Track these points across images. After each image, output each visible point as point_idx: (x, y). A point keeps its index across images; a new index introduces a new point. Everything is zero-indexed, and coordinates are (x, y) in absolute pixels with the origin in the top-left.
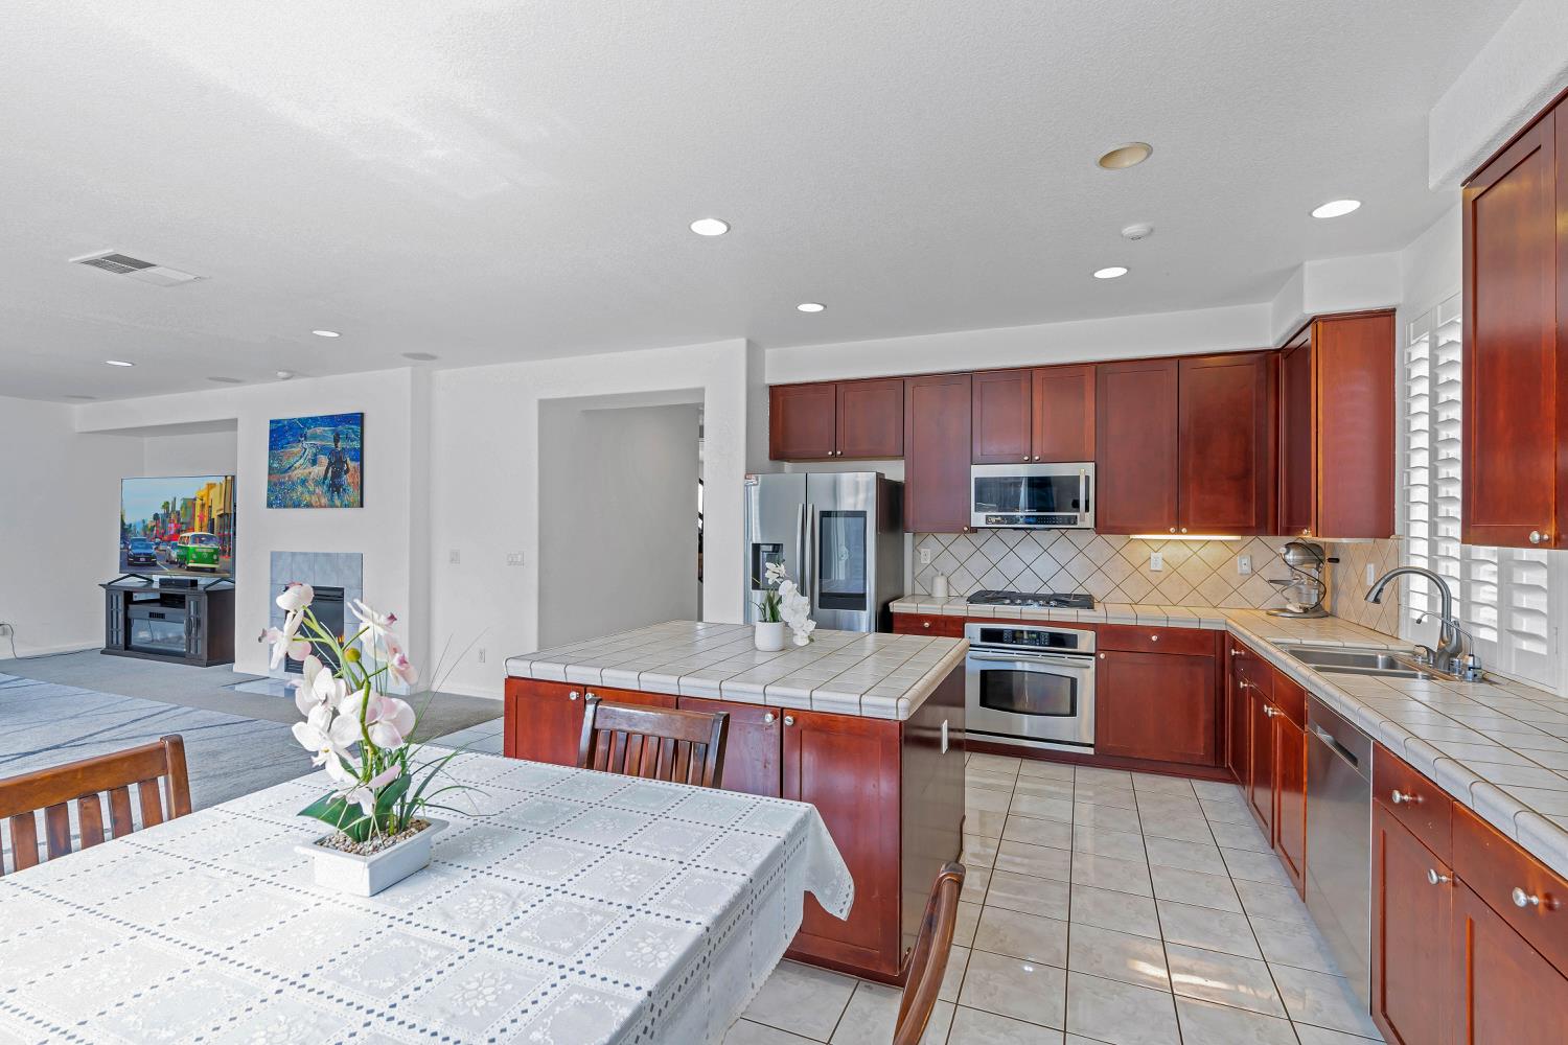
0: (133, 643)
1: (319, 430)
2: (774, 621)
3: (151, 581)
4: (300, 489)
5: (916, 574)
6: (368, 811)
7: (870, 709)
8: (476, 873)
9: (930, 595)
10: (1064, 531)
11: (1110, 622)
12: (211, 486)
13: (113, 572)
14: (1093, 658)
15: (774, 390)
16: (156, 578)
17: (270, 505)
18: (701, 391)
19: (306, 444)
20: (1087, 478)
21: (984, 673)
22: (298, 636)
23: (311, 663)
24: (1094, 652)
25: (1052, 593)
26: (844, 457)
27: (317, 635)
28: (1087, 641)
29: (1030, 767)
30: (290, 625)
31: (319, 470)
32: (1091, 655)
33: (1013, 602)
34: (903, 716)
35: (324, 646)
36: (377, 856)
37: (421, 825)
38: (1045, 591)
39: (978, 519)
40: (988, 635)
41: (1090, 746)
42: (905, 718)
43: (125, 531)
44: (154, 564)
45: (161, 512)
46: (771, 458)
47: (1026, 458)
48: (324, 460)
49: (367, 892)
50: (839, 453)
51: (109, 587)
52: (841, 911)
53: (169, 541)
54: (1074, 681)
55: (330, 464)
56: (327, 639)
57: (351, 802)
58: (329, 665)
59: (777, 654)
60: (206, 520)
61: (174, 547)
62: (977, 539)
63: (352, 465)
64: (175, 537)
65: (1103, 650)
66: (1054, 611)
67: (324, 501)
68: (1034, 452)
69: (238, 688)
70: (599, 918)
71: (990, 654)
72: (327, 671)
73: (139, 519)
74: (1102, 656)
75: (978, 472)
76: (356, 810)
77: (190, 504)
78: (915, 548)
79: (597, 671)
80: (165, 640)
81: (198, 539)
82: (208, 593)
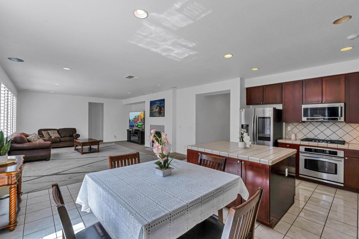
0: (131, 140)
1: (157, 102)
2: (243, 142)
3: (133, 130)
4: (154, 113)
5: (286, 133)
6: (163, 164)
7: (262, 162)
8: (178, 177)
9: (290, 138)
10: (334, 122)
11: (349, 149)
12: (141, 113)
13: (128, 128)
14: (343, 159)
15: (248, 89)
16: (134, 129)
17: (150, 116)
18: (230, 90)
19: (155, 105)
20: (341, 108)
21: (305, 160)
22: (154, 137)
23: (155, 141)
24: (343, 157)
25: (330, 140)
26: (265, 104)
27: (156, 137)
28: (341, 154)
29: (320, 187)
30: (153, 135)
31: (157, 110)
32: (342, 158)
33: (315, 141)
34: (270, 164)
35: (157, 139)
36: (164, 171)
37: (170, 168)
38: (328, 139)
39: (304, 119)
40: (306, 150)
41: (342, 183)
42: (271, 165)
43: (130, 121)
44: (134, 127)
45: (135, 117)
46: (247, 105)
47: (320, 102)
48: (158, 108)
49: (162, 176)
50: (264, 103)
51: (128, 130)
52: (246, 199)
53: (136, 123)
54: (336, 165)
55: (159, 109)
56: (157, 138)
57: (160, 162)
58: (158, 141)
59: (243, 149)
60: (141, 119)
61: (136, 124)
62: (305, 124)
63: (163, 109)
64: (136, 122)
65: (346, 157)
66: (329, 144)
67: (158, 115)
68: (323, 100)
69: (145, 149)
70: (195, 186)
71: (307, 155)
72: (157, 142)
73: (132, 119)
74: (346, 158)
75: (304, 106)
76: (161, 163)
77: (138, 116)
78: (286, 126)
79: (204, 149)
80: (135, 140)
81: (140, 122)
82: (141, 132)
